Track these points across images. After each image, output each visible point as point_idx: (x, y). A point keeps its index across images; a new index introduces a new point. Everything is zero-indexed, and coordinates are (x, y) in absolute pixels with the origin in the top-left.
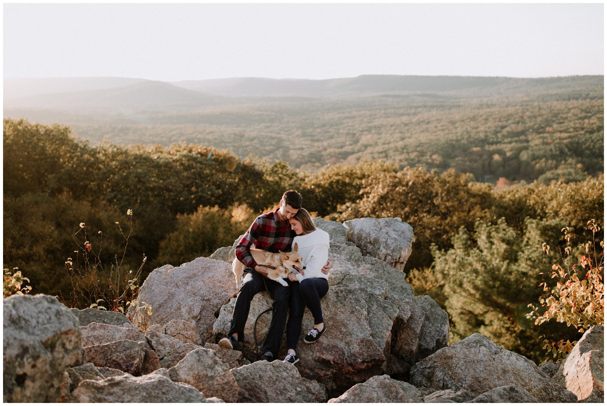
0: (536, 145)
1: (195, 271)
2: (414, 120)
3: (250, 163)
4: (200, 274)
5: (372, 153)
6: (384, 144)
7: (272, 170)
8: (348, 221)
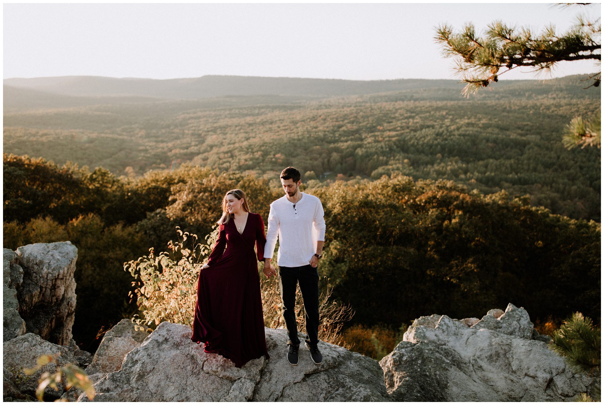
0: (369, 143)
2: (258, 120)
3: (68, 171)
5: (217, 153)
7: (91, 176)
8: (21, 247)
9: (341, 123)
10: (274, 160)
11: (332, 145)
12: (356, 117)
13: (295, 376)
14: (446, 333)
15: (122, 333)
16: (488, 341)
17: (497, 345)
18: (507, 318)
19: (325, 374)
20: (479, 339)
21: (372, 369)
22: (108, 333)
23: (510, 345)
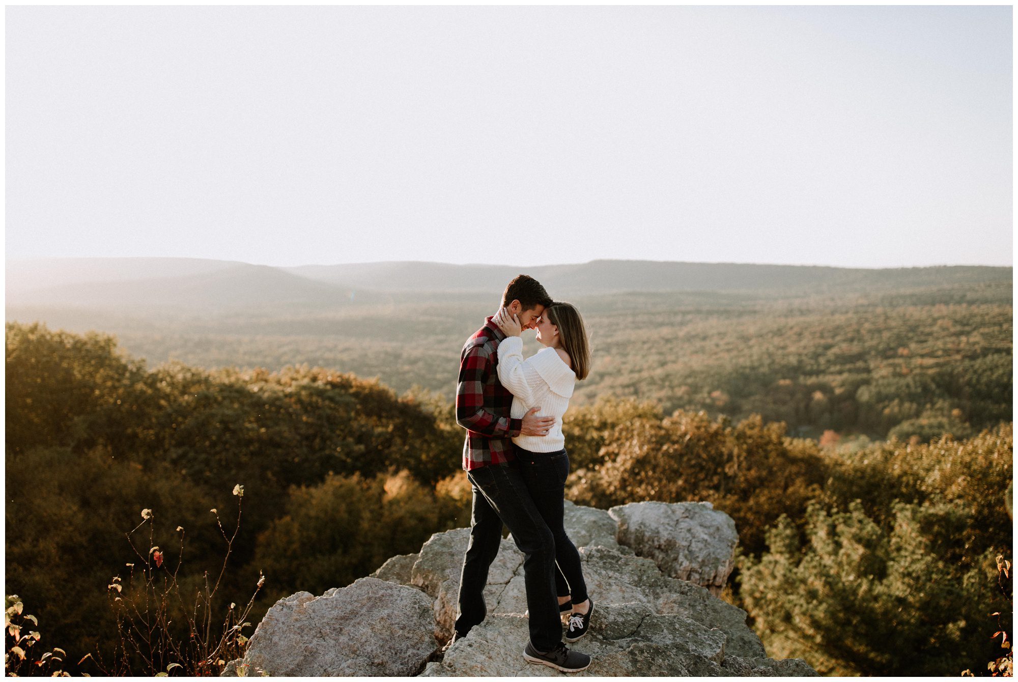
0: (883, 377)
1: (356, 604)
2: (681, 334)
4: (364, 611)
5: (612, 387)
6: (632, 372)
8: (616, 508)
9: (830, 341)
10: (708, 401)
11: (812, 380)
12: (858, 331)
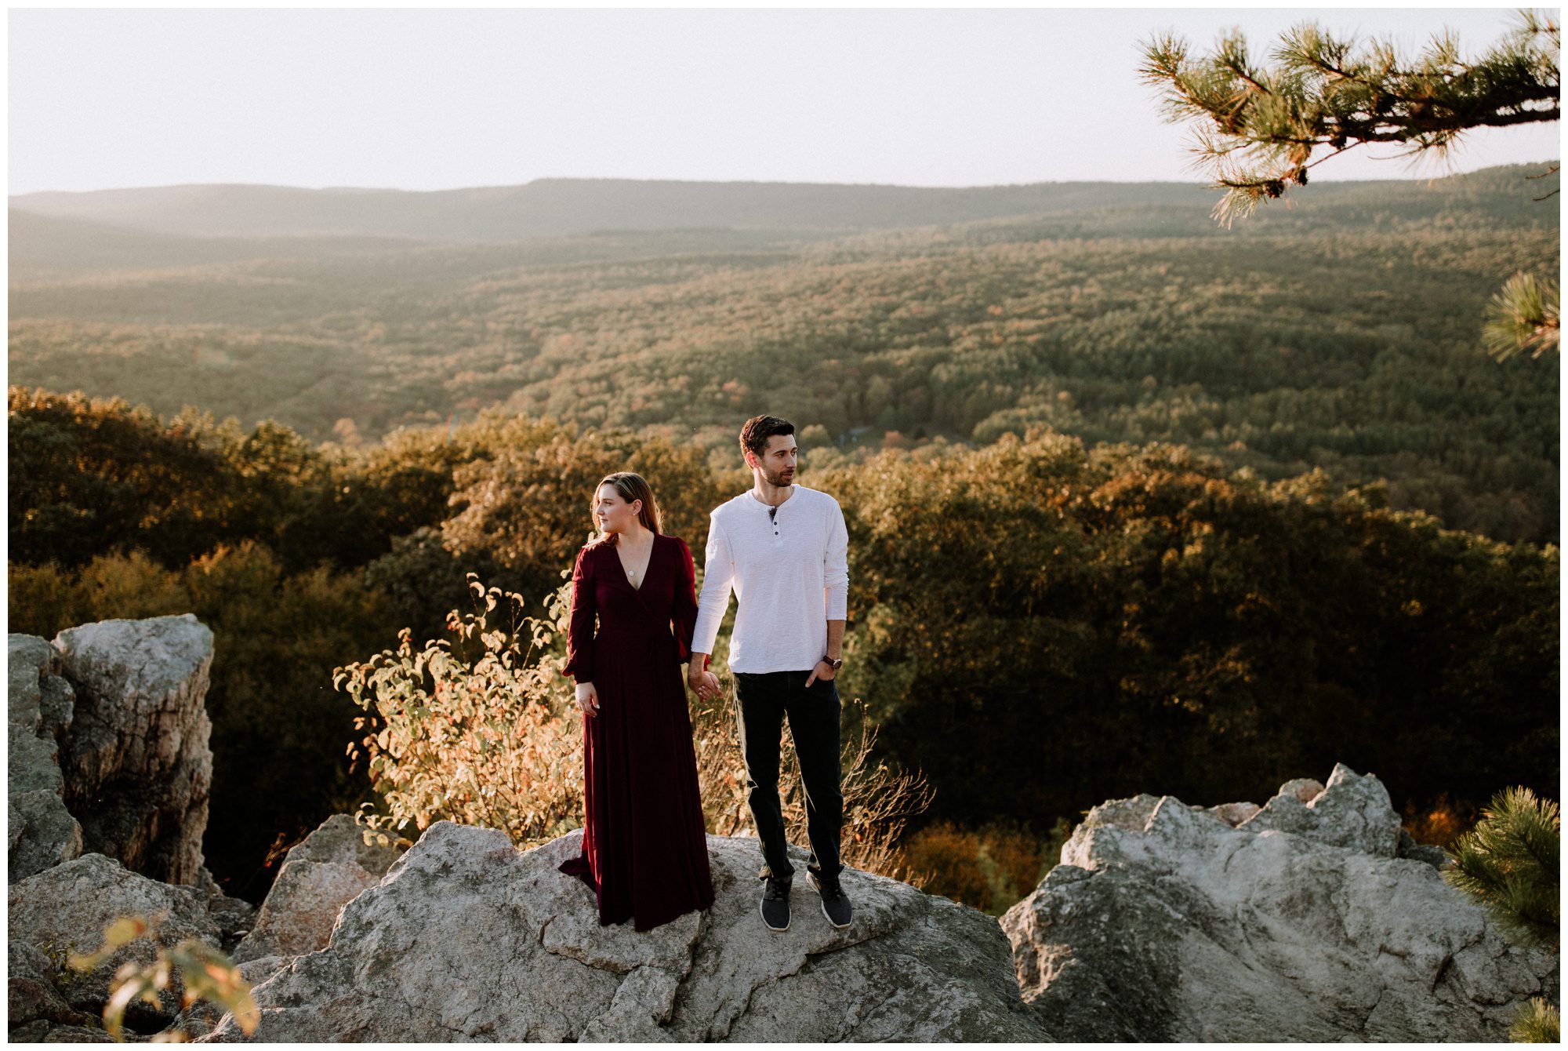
0: (967, 350)
3: (186, 432)
5: (573, 382)
7: (247, 445)
8: (66, 631)
9: (894, 298)
10: (719, 396)
11: (870, 358)
12: (932, 283)
13: (780, 958)
14: (1173, 843)
15: (330, 851)
16: (1284, 862)
17: (1306, 873)
18: (1331, 803)
19: (861, 953)
20: (1260, 858)
21: (981, 939)
22: (296, 851)
23: (1339, 873)
